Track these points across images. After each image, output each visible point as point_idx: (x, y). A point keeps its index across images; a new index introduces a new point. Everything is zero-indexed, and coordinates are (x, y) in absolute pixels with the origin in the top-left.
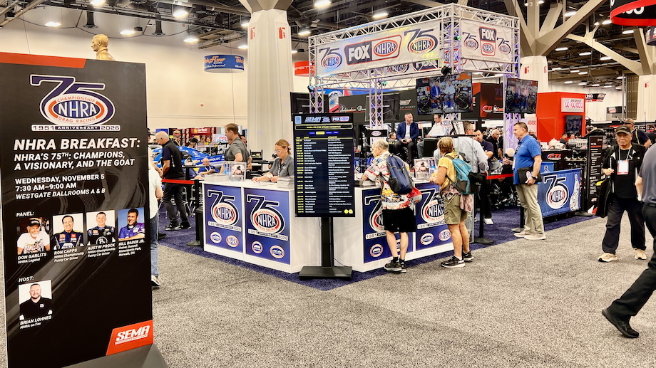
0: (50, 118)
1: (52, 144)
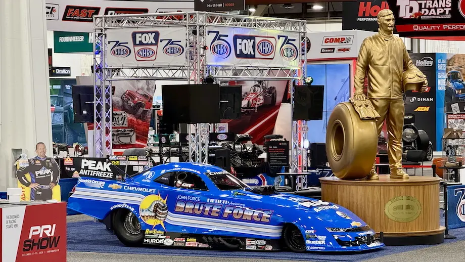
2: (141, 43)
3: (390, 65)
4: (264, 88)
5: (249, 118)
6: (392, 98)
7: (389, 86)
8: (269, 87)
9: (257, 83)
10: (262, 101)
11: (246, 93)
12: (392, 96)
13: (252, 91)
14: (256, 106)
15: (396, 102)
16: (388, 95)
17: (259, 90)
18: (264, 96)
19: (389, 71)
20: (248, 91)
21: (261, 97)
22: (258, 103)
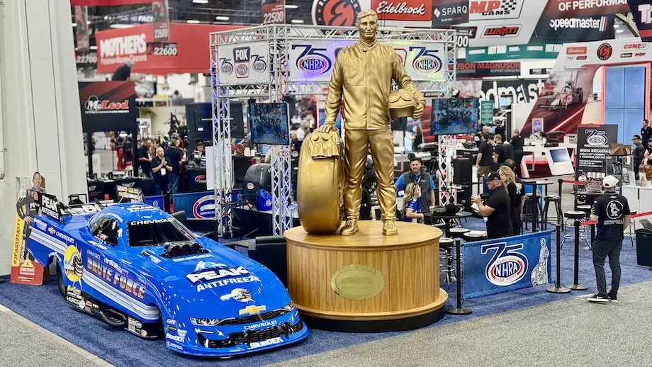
0: (589, 142)
1: (589, 151)
2: (239, 61)
3: (368, 84)
4: (573, 89)
5: (560, 114)
6: (368, 129)
7: (364, 112)
8: (577, 88)
9: (567, 85)
10: (571, 100)
11: (558, 94)
12: (368, 125)
13: (563, 92)
14: (566, 104)
15: (377, 134)
16: (363, 125)
17: (569, 91)
18: (573, 96)
19: (365, 92)
20: (560, 91)
21: (571, 97)
22: (568, 101)
